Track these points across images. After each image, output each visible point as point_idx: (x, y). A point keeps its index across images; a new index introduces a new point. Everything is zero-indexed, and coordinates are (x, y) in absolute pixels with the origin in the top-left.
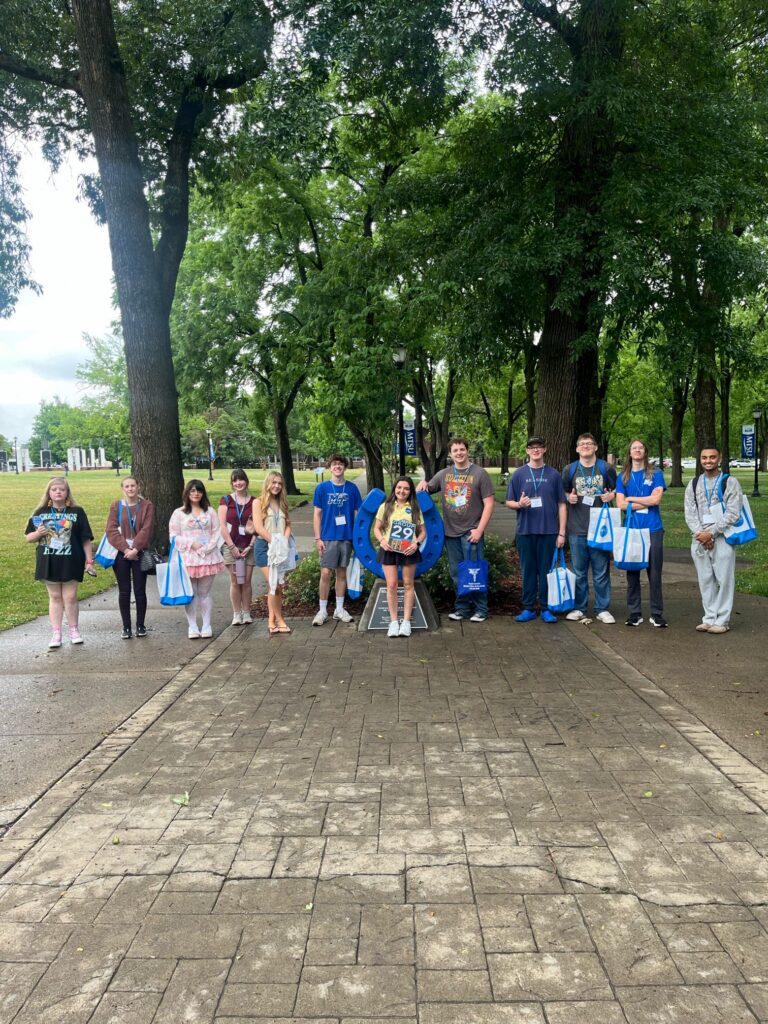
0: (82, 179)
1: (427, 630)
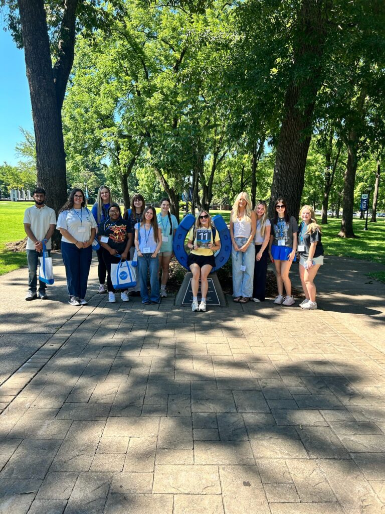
0: (8, 17)
1: (220, 306)
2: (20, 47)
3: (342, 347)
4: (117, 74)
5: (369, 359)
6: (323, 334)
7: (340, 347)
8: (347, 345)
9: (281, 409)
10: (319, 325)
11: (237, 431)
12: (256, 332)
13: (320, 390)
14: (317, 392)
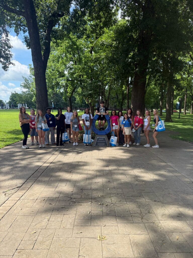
0: (24, 37)
1: (108, 147)
2: (28, 49)
4: (66, 54)
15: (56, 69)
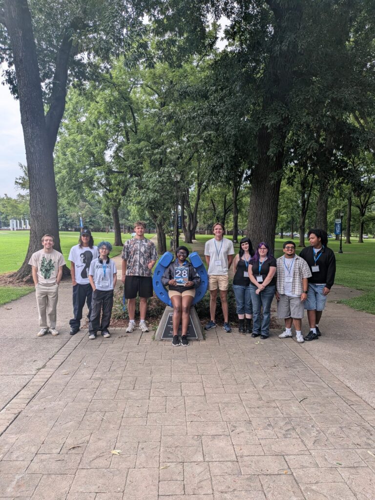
0: (5, 72)
1: (197, 340)
2: (17, 98)
3: (311, 383)
5: (336, 395)
6: (295, 368)
7: (309, 383)
8: (316, 380)
9: (247, 456)
10: (290, 358)
11: (202, 483)
12: (230, 368)
13: (287, 433)
14: (284, 435)
15: (85, 148)
